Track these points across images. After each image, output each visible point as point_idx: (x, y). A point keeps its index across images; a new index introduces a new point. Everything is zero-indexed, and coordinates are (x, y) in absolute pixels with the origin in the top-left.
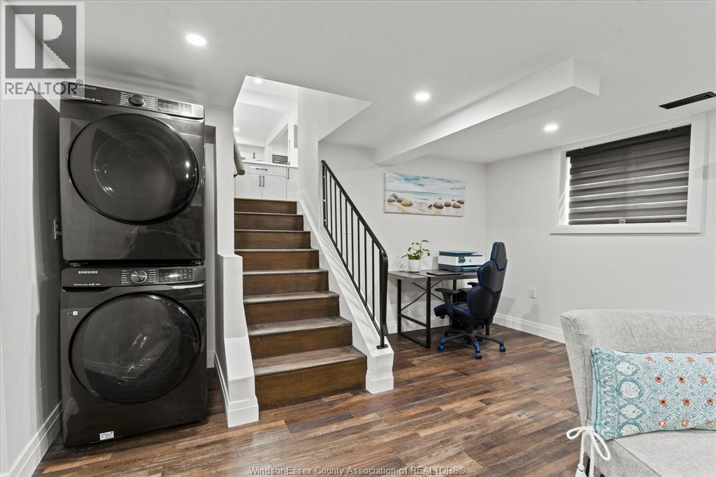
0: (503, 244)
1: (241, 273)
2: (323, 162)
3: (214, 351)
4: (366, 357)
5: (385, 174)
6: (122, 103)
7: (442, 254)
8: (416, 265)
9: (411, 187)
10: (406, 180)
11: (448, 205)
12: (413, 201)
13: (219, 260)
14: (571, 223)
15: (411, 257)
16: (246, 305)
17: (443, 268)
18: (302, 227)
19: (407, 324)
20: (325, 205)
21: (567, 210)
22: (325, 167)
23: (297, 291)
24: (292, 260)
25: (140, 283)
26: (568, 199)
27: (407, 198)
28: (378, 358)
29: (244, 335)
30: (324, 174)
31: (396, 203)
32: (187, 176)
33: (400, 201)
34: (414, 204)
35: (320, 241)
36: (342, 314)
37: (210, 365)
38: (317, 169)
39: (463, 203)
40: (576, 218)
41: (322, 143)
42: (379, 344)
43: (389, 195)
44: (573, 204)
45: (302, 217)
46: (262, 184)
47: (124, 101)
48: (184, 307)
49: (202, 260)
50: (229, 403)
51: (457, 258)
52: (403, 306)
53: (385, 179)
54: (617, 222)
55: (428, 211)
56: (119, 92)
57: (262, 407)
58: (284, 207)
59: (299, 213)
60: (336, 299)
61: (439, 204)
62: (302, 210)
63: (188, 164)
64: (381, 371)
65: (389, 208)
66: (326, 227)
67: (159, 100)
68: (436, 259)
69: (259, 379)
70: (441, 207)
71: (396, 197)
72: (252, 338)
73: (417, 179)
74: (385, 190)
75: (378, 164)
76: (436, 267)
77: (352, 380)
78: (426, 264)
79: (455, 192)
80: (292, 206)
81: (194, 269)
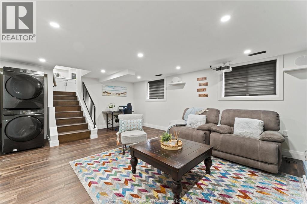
0: (130, 104)
1: (54, 112)
2: (83, 82)
3: (46, 134)
4: (90, 131)
5: (102, 86)
6: (21, 72)
7: (120, 106)
8: (111, 110)
9: (110, 89)
10: (109, 87)
11: (122, 94)
12: (111, 92)
13: (48, 109)
14: (150, 98)
15: (110, 107)
16: (56, 120)
17: (120, 110)
18: (77, 100)
19: (110, 126)
20: (83, 93)
21: (149, 95)
22: (83, 84)
23: (73, 117)
24: (72, 108)
25: (25, 113)
26: (149, 93)
27: (109, 92)
28: (93, 130)
29: (55, 126)
30: (83, 85)
31: (106, 93)
32: (39, 87)
33: (107, 93)
34: (111, 93)
35: (82, 104)
36: (86, 122)
37: (45, 138)
38: (81, 84)
39: (126, 93)
40: (151, 97)
41: (82, 77)
42: (94, 127)
43: (103, 91)
44: (150, 94)
45: (77, 97)
46: (66, 85)
47: (21, 71)
48: (38, 119)
49: (43, 108)
50: (51, 141)
51: (123, 107)
52: (108, 121)
53: (102, 87)
54: (156, 98)
55: (116, 95)
56: (20, 69)
57: (60, 143)
58: (72, 94)
59: (76, 96)
60: (85, 118)
61: (119, 93)
62: (77, 95)
63: (39, 84)
64: (94, 133)
65: (104, 94)
66: (84, 99)
67: (31, 71)
68: (118, 108)
69: (59, 136)
70: (120, 94)
71: (106, 92)
72: (58, 128)
73: (112, 87)
74: (102, 90)
75: (100, 83)
76: (119, 110)
77: (86, 136)
78: (115, 109)
79: (124, 90)
80: (74, 94)
81: (41, 110)
